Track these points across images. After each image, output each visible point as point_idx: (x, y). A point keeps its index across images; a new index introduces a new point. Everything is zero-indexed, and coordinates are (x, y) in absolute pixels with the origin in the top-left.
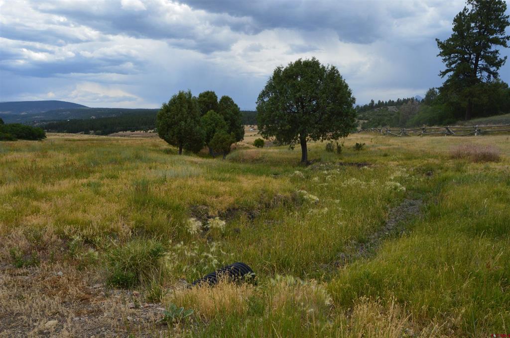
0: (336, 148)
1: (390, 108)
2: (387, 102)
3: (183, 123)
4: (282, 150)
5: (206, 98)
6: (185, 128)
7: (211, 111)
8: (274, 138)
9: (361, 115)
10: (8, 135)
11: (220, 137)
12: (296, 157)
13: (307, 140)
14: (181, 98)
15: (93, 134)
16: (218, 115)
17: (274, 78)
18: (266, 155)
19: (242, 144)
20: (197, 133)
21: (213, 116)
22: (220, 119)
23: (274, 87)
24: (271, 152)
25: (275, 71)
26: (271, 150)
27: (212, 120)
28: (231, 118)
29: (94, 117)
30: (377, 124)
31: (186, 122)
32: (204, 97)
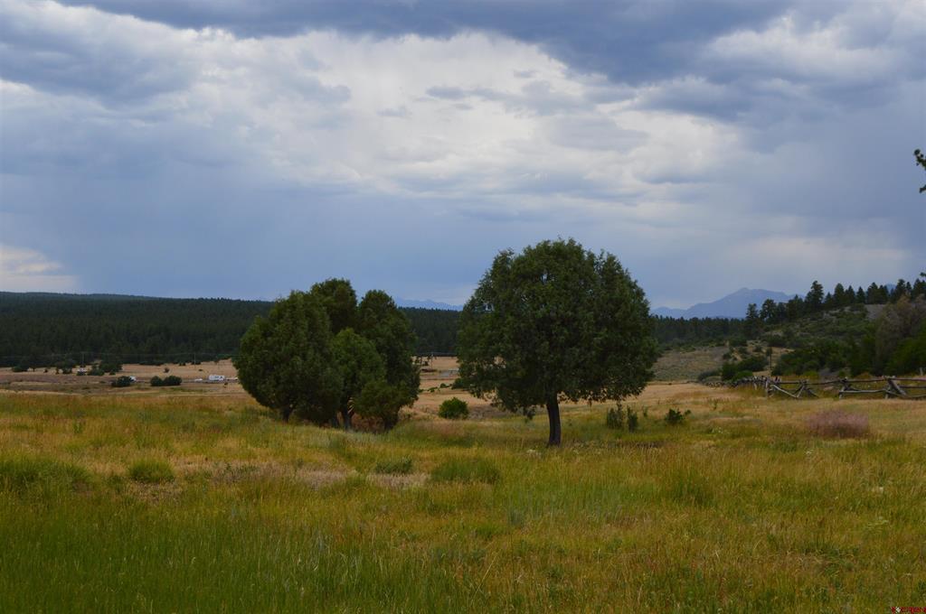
0: (626, 420)
1: (874, 311)
2: (865, 290)
3: (298, 361)
4: (509, 424)
5: (329, 298)
6: (303, 371)
7: (348, 330)
8: (494, 394)
9: (779, 333)
11: (378, 391)
12: (539, 438)
13: (558, 398)
14: (294, 307)
16: (364, 340)
17: (493, 273)
18: (474, 432)
19: (412, 411)
20: (326, 382)
21: (352, 342)
22: (368, 350)
23: (494, 293)
24: (487, 427)
25: (496, 261)
26: (487, 423)
27: (349, 351)
28: (388, 347)
30: (816, 362)
31: (304, 357)
32: (326, 295)
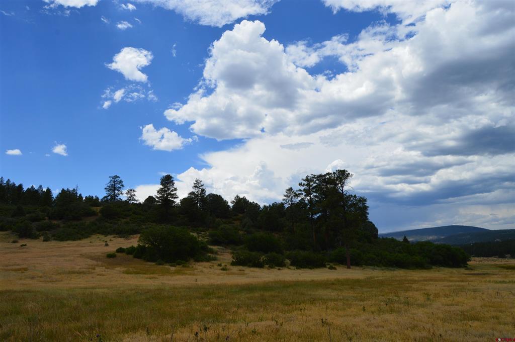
10: (417, 258)
29: (499, 241)
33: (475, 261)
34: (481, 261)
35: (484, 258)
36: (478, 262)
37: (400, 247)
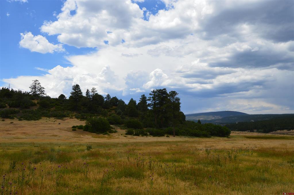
10: (204, 132)
15: (256, 132)
29: (253, 121)
33: (235, 133)
34: (239, 133)
35: (241, 132)
36: (237, 134)
37: (197, 127)
